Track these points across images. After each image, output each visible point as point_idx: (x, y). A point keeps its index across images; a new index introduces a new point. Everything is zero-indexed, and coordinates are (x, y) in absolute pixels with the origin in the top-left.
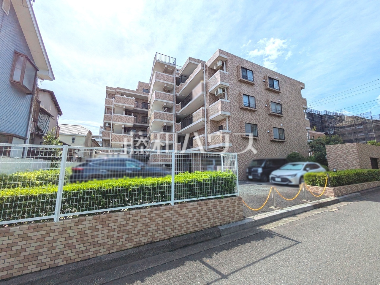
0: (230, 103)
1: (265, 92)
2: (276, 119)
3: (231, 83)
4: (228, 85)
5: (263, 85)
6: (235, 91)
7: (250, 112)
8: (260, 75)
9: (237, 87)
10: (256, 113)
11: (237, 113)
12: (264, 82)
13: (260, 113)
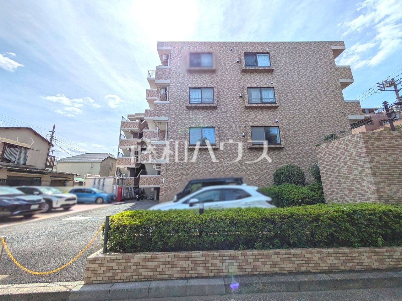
0: (170, 104)
1: (240, 75)
2: (264, 112)
3: (173, 79)
4: (168, 81)
5: (237, 66)
6: (180, 87)
7: (206, 110)
8: (230, 55)
9: (183, 81)
10: (218, 110)
11: (180, 115)
12: (238, 62)
13: (227, 109)
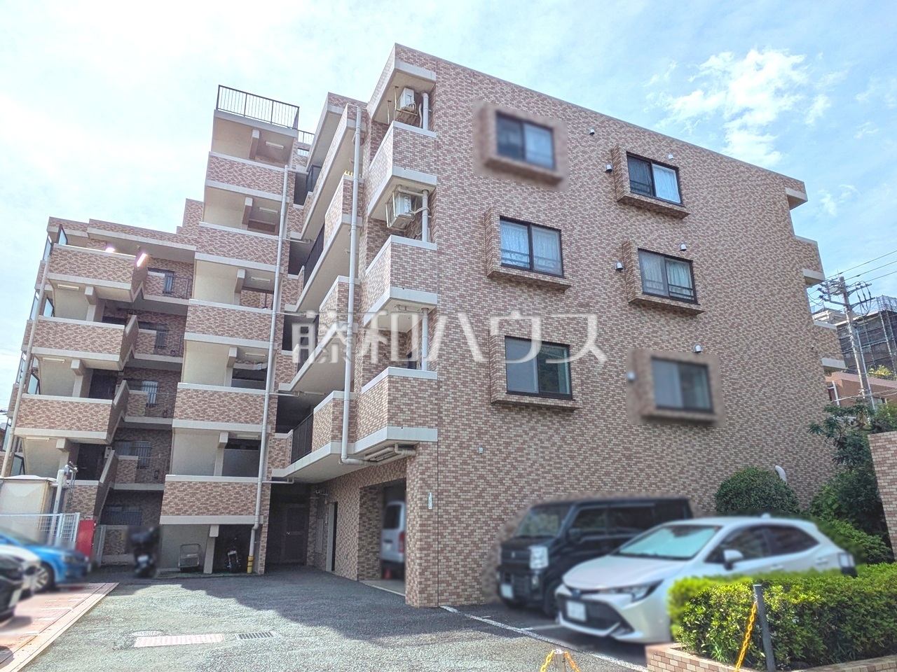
0: (440, 252)
2: (672, 322)
3: (446, 175)
4: (431, 179)
5: (606, 184)
6: (465, 205)
7: (538, 292)
8: (590, 146)
9: (475, 189)
10: (568, 297)
11: (471, 295)
12: (609, 171)
13: (590, 297)
